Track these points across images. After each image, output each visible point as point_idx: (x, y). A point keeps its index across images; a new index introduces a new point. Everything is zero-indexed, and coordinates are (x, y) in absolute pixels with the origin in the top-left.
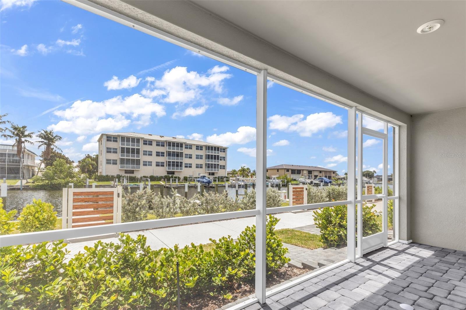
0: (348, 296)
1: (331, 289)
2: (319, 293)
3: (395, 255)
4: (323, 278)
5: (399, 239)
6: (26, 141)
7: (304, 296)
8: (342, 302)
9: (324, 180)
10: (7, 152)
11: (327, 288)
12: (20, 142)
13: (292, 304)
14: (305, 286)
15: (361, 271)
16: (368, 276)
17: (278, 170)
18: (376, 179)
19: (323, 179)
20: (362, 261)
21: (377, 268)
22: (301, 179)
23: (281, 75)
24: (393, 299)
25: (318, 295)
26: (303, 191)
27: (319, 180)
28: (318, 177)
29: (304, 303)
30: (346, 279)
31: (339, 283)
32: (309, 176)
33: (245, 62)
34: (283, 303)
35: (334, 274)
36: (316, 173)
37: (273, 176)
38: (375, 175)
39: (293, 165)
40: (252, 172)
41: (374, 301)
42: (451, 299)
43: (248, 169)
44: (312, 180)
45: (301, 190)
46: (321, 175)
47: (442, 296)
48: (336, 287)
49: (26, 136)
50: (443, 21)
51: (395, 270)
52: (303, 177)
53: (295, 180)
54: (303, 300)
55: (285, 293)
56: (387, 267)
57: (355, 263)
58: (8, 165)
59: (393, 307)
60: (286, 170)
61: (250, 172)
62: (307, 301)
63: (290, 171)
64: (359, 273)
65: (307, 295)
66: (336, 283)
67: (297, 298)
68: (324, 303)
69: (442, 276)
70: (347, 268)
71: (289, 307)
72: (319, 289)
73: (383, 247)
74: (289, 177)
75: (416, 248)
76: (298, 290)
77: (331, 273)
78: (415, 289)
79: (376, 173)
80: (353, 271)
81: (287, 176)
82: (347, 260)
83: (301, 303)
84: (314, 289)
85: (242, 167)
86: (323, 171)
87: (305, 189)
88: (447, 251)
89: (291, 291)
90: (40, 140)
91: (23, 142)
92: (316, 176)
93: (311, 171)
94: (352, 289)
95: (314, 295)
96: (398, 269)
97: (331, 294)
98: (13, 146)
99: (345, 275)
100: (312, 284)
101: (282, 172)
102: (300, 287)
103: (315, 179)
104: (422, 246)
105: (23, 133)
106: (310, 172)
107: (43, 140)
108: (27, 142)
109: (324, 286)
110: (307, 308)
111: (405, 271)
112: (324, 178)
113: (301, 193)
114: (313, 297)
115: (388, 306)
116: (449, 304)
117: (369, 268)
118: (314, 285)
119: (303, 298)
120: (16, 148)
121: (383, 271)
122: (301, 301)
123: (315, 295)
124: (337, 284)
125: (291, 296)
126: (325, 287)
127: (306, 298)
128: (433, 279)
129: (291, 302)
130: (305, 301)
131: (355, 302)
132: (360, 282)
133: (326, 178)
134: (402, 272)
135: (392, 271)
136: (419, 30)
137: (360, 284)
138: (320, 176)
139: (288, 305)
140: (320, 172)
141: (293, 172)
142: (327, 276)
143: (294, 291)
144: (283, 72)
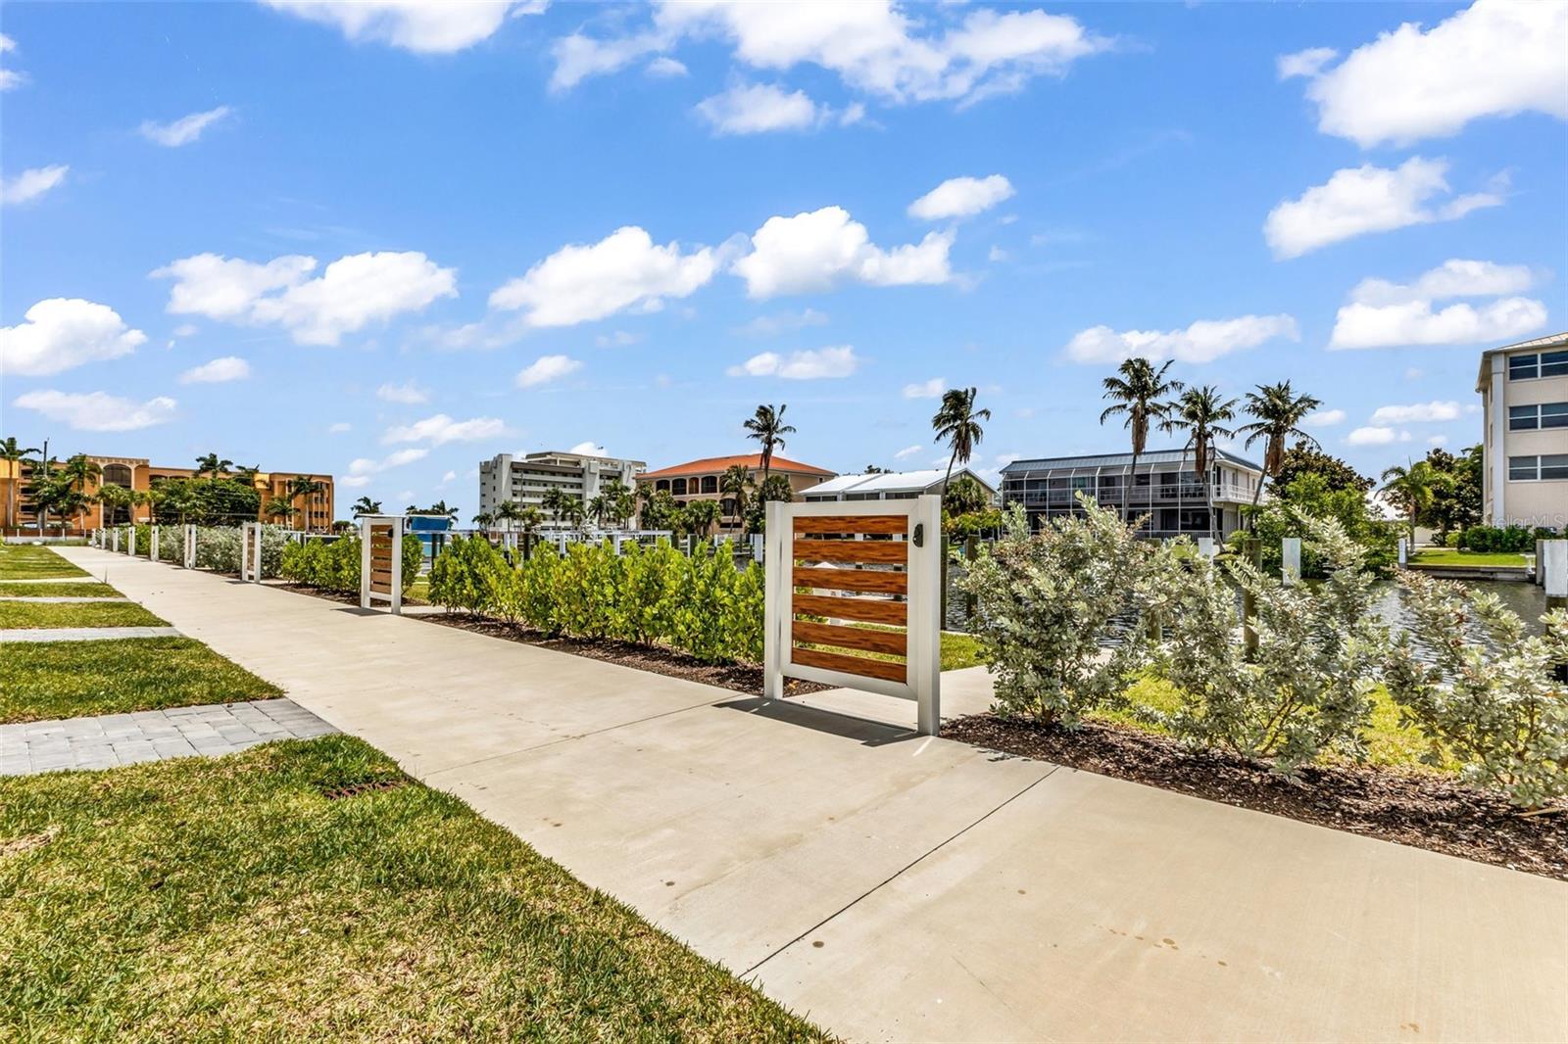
6: (1215, 428)
10: (1180, 470)
12: (1202, 436)
49: (1215, 417)
58: (1182, 504)
90: (1254, 419)
91: (1210, 435)
98: (1185, 450)
105: (1206, 409)
107: (1261, 420)
108: (1218, 432)
120: (1192, 457)
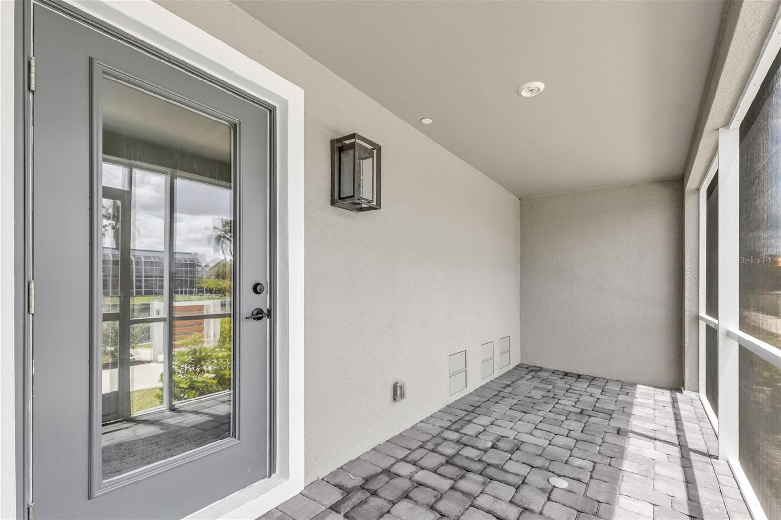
41: (602, 486)
115: (583, 482)
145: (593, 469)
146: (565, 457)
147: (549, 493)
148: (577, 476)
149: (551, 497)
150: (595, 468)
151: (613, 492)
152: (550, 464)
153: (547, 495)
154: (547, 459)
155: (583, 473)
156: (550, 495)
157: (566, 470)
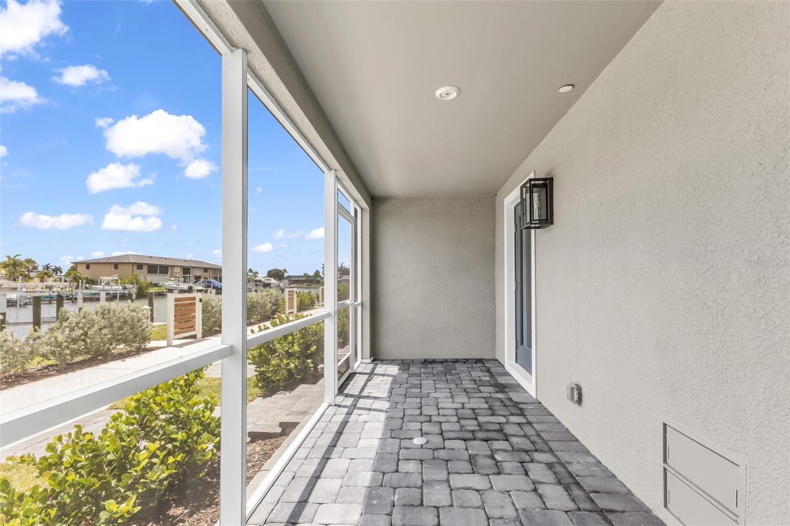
0: (359, 457)
1: (332, 456)
2: (322, 471)
3: (368, 380)
4: (311, 445)
5: (362, 359)
7: (304, 487)
8: (357, 468)
9: (212, 285)
11: (326, 458)
13: (293, 511)
14: (295, 469)
15: (349, 414)
16: (361, 419)
17: (116, 266)
18: (286, 281)
19: (210, 282)
20: (340, 399)
21: (362, 403)
22: (170, 283)
23: (267, 77)
24: (403, 437)
25: (323, 475)
26: (194, 304)
27: (203, 285)
28: (202, 280)
29: (311, 500)
30: (340, 433)
31: (336, 443)
32: (184, 277)
33: (213, 10)
34: (278, 520)
35: (321, 431)
36: (198, 273)
37: (106, 279)
38: (286, 275)
39: (151, 257)
40: (40, 269)
41: (389, 449)
42: (444, 414)
43: (29, 261)
44: (191, 284)
45: (190, 301)
46: (206, 275)
47: (436, 414)
48: (336, 450)
50: (460, 92)
51: (382, 399)
52: (173, 279)
53: (156, 285)
54: (306, 494)
55: (271, 498)
56: (371, 399)
57: (335, 405)
59: (408, 447)
60: (135, 267)
61: (35, 268)
62: (314, 493)
63: (145, 269)
64: (349, 418)
65: (307, 482)
66: (333, 445)
67: (296, 496)
68: (337, 483)
69: (421, 392)
70: (331, 417)
71: (293, 521)
72: (317, 464)
73: (351, 374)
74: (142, 280)
75: (381, 365)
76: (288, 481)
77: (316, 433)
78: (412, 415)
79: (286, 272)
80: (340, 418)
81: (139, 278)
82: (324, 405)
83: (306, 501)
84: (310, 469)
85: (9, 257)
86: (210, 269)
87: (197, 301)
88: (407, 362)
89: (278, 489)
92: (197, 278)
93: (190, 269)
94: (356, 444)
95: (316, 477)
96: (382, 398)
97: (336, 464)
99: (335, 428)
100: (301, 461)
101: (127, 270)
102: (287, 477)
103: (195, 282)
104: (384, 362)
106: (186, 270)
109: (321, 456)
110: (320, 504)
111: (390, 397)
112: (213, 281)
113: (190, 308)
114: (316, 481)
115: (404, 448)
116: (445, 421)
117: (354, 406)
118: (306, 462)
119: (304, 492)
121: (371, 405)
122: (304, 499)
123: (318, 478)
124: (335, 446)
125: (285, 498)
126: (323, 457)
127: (309, 489)
128: (417, 398)
129: (292, 509)
130: (310, 494)
131: (372, 462)
132: (358, 431)
133: (215, 281)
134: (388, 399)
135: (378, 401)
136: (438, 93)
137: (360, 433)
138: (205, 278)
139: (289, 518)
140: (206, 270)
141: (153, 269)
142: (315, 439)
143: (283, 486)
144: (274, 72)
145: (398, 463)
146: (425, 467)
147: (423, 434)
148: (409, 450)
149: (420, 432)
150: (396, 464)
151: (382, 446)
152: (434, 454)
153: (423, 431)
154: (438, 459)
155: (405, 455)
156: (422, 432)
157: (418, 454)
